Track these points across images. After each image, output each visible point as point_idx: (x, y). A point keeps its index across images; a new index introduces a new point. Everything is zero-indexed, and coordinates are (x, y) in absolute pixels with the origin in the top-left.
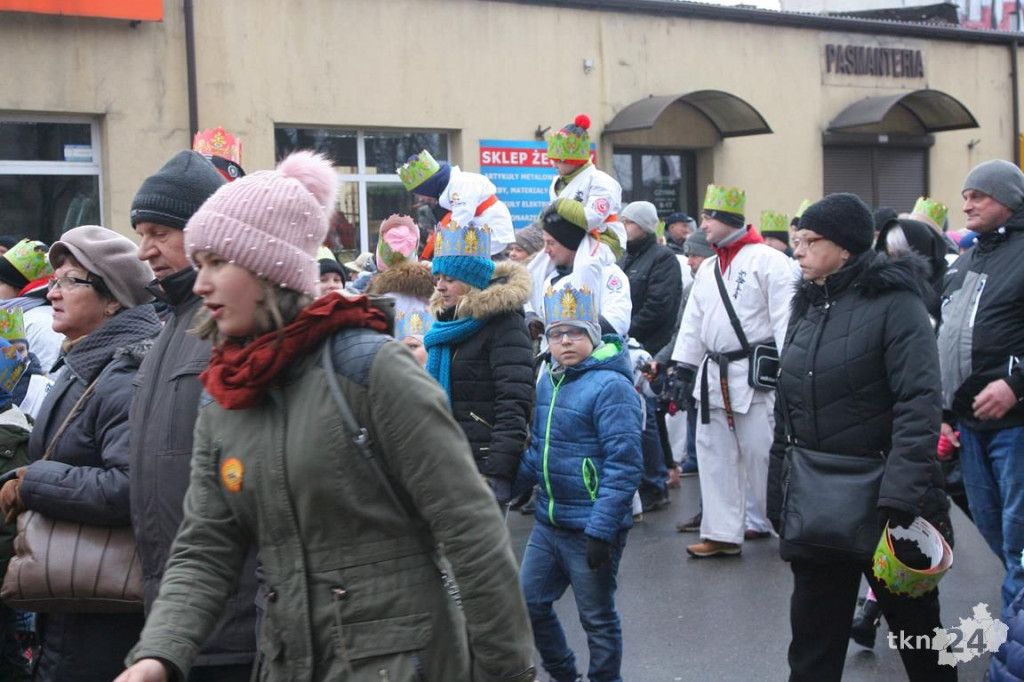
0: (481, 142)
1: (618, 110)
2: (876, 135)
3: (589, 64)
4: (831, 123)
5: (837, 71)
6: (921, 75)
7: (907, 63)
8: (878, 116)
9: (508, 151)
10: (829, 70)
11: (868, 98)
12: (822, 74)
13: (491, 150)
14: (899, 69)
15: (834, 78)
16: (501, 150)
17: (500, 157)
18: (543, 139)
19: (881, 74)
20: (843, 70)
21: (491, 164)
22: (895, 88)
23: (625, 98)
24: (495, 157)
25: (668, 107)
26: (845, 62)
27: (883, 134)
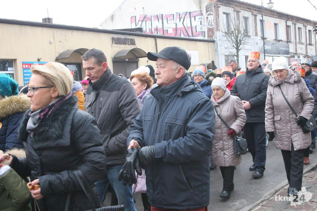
0: (23, 62)
1: (60, 53)
2: (125, 59)
3: (51, 42)
4: (114, 56)
5: (115, 44)
6: (135, 44)
7: (131, 42)
8: (125, 54)
9: (30, 65)
10: (113, 43)
11: (123, 50)
12: (111, 44)
13: (25, 64)
14: (130, 43)
15: (114, 45)
16: (28, 64)
17: (28, 66)
18: (40, 61)
19: (126, 44)
20: (116, 43)
21: (25, 68)
22: (129, 48)
23: (62, 51)
24: (27, 66)
25: (73, 52)
26: (117, 41)
27: (127, 59)
